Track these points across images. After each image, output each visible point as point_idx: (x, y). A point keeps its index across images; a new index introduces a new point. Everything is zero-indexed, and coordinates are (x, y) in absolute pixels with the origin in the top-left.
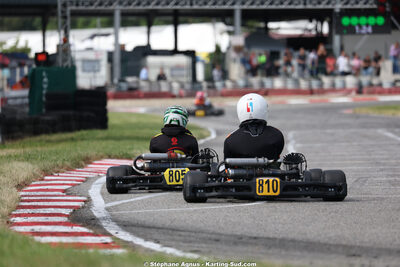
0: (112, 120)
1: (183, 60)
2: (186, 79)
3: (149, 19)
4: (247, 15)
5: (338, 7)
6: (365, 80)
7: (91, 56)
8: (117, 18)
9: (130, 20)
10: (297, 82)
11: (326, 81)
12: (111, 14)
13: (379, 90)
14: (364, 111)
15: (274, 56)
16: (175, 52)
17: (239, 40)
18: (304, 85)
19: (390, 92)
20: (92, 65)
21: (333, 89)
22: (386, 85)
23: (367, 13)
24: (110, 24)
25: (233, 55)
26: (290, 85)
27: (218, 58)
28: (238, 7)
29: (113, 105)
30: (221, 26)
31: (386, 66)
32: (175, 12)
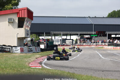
1: (71, 41)
2: (72, 43)
3: (66, 35)
4: (80, 34)
5: (93, 33)
6: (97, 44)
7: (58, 40)
9: (64, 35)
10: (87, 44)
11: (91, 44)
12: (61, 34)
13: (99, 45)
14: (96, 48)
15: (84, 40)
16: (70, 39)
17: (79, 38)
19: (100, 46)
22: (100, 45)
24: (61, 36)
25: (78, 40)
26: (86, 44)
27: (76, 40)
30: (77, 36)
31: (100, 42)
32: (70, 34)
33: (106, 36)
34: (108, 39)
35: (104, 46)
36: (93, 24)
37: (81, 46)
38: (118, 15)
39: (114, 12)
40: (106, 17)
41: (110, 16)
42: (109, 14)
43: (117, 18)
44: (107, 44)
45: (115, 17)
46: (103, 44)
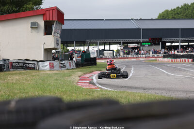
0: (97, 64)
1: (111, 52)
2: (112, 55)
3: (105, 44)
4: (124, 43)
5: (141, 41)
6: (147, 55)
7: (93, 51)
8: (98, 44)
9: (101, 44)
11: (139, 55)
12: (97, 43)
13: (149, 57)
14: (146, 61)
16: (110, 50)
17: (122, 48)
18: (135, 56)
19: (152, 58)
20: (93, 53)
21: (141, 57)
22: (151, 56)
23: (147, 42)
24: (97, 45)
25: (121, 51)
26: (132, 56)
27: (118, 51)
28: (122, 42)
29: (97, 61)
30: (119, 45)
31: (151, 53)
32: (110, 43)
33: (159, 45)
34: (162, 48)
35: (158, 59)
36: (140, 29)
37: (125, 58)
38: (172, 16)
39: (167, 11)
40: (156, 19)
41: (161, 18)
42: (160, 15)
43: (171, 19)
44: (160, 55)
45: (168, 19)
46: (156, 55)
